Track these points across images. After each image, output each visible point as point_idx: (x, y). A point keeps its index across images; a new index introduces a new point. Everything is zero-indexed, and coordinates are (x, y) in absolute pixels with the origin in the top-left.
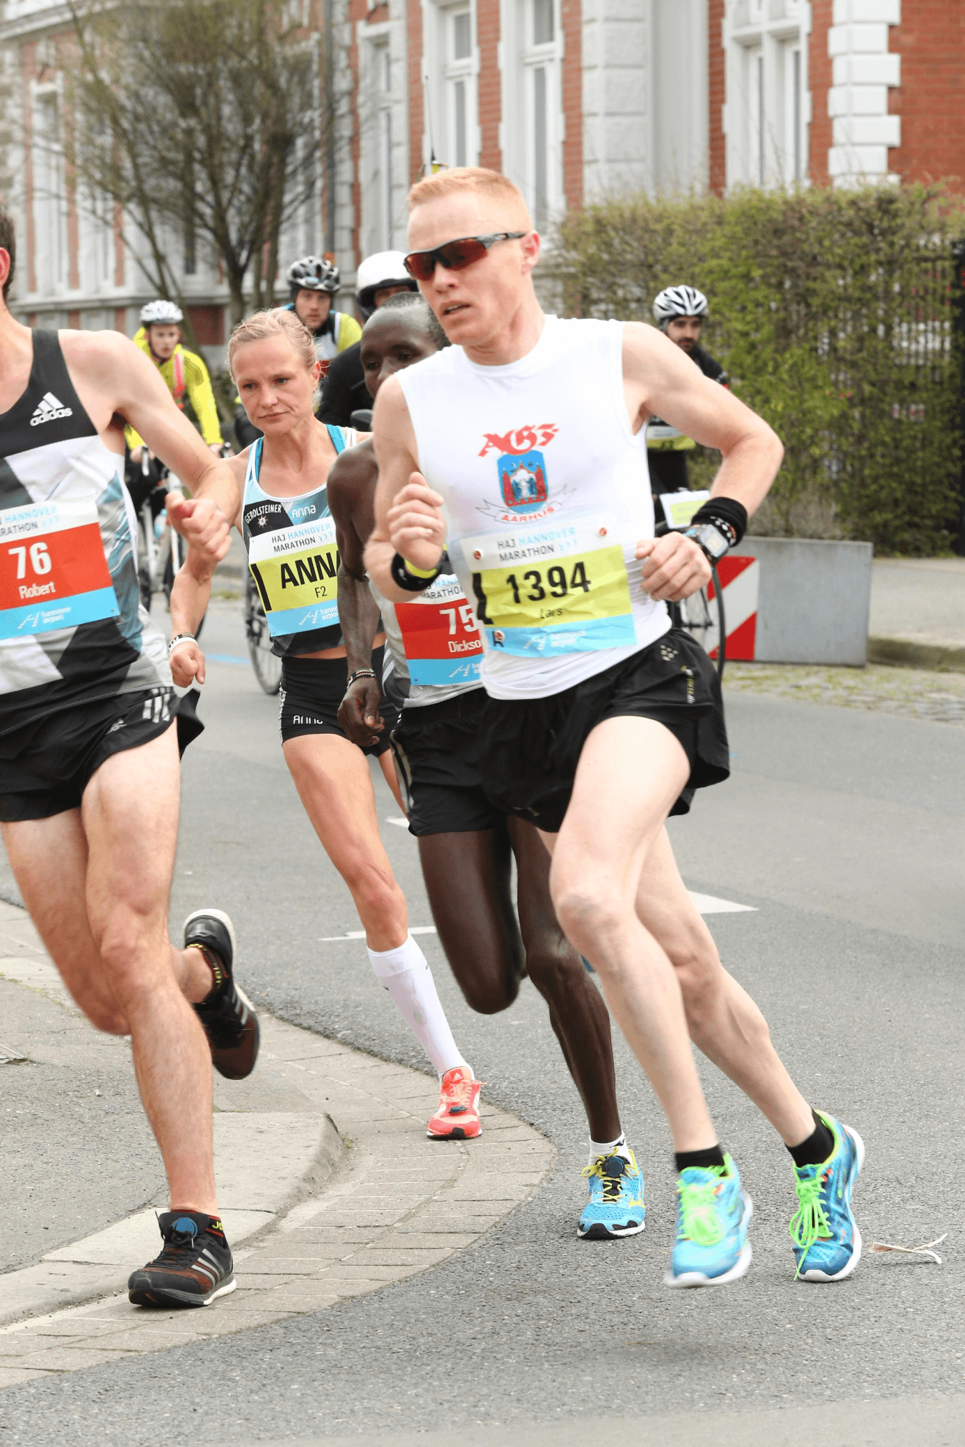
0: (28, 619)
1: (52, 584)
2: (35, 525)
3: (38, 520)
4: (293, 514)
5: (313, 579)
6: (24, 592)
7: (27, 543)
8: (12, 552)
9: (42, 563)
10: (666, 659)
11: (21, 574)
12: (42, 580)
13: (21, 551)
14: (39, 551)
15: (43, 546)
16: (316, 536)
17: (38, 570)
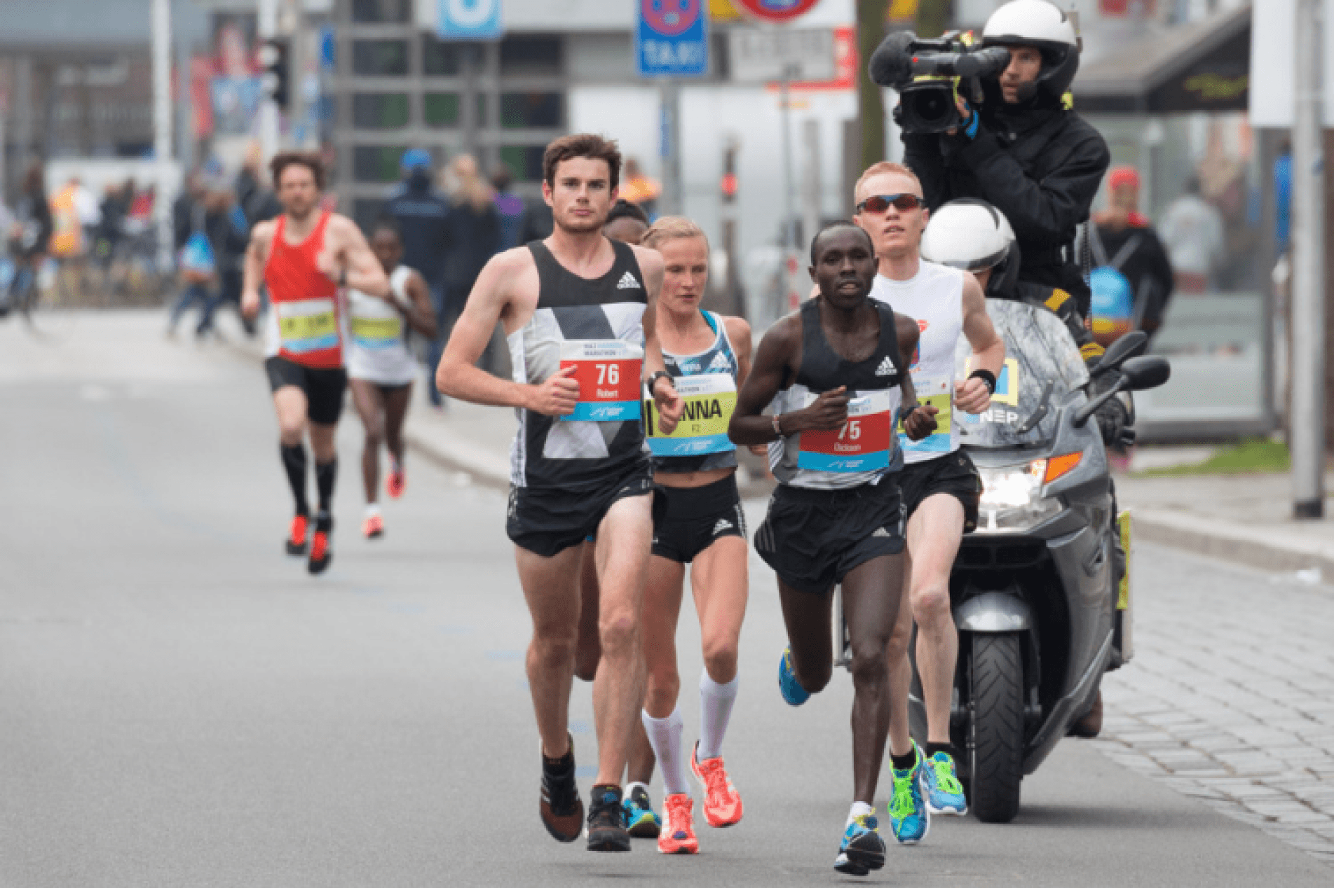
0: (598, 411)
1: (616, 392)
2: (614, 353)
3: (617, 350)
4: (684, 368)
5: (692, 417)
6: (600, 393)
7: (608, 363)
8: (598, 366)
9: (613, 377)
10: (961, 464)
11: (600, 381)
12: (611, 388)
13: (603, 367)
14: (614, 370)
15: (615, 366)
16: (701, 386)
17: (611, 381)
